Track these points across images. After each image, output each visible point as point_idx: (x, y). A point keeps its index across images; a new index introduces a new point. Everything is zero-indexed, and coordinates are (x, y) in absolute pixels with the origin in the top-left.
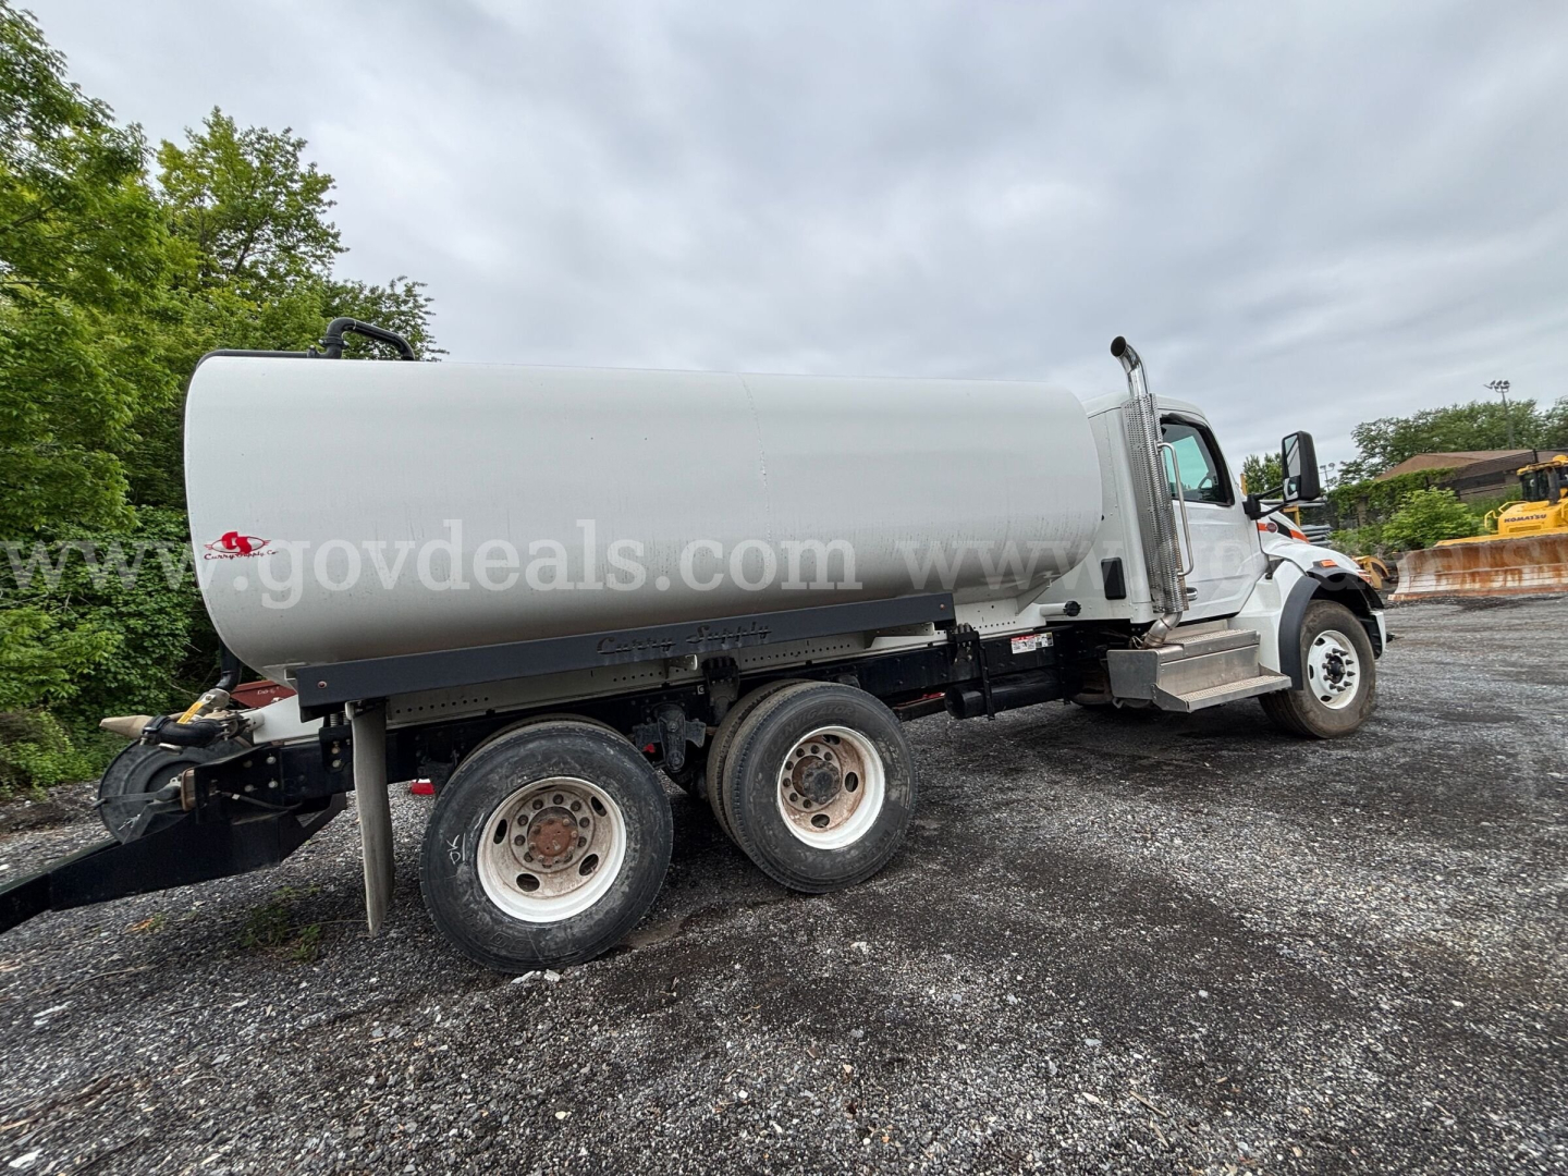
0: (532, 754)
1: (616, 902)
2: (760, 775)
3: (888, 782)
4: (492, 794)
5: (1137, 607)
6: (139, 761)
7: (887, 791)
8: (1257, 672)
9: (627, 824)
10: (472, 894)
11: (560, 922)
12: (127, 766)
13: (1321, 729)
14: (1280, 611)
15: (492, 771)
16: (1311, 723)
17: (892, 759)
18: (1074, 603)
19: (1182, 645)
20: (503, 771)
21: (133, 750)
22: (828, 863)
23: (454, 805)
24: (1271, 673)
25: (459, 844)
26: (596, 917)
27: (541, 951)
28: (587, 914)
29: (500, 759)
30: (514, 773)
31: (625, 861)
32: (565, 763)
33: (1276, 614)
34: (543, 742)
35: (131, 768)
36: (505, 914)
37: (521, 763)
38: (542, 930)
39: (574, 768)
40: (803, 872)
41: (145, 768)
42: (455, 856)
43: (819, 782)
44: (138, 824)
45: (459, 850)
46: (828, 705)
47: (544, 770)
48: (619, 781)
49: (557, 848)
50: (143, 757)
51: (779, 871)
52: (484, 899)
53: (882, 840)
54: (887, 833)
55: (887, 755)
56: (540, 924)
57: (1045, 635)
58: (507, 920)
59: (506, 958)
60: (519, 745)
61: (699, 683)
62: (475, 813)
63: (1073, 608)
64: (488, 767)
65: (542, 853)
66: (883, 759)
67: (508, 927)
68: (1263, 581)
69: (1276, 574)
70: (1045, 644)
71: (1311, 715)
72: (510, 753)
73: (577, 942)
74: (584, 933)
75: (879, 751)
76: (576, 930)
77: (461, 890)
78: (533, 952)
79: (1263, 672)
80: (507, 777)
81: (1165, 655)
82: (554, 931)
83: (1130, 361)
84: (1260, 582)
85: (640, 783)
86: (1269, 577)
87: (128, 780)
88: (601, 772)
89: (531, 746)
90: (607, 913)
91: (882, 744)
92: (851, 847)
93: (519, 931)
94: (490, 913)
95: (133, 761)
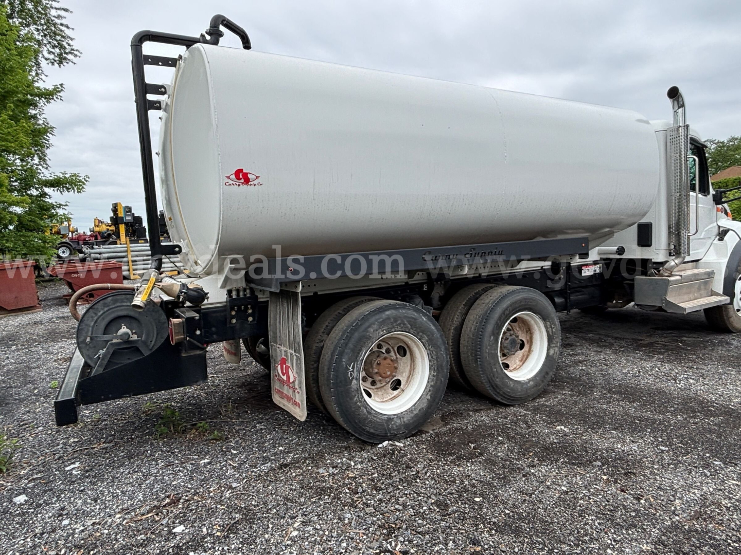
0: (388, 318)
1: (424, 404)
2: (492, 338)
3: (549, 345)
4: (369, 339)
5: (657, 252)
6: (100, 314)
7: (548, 350)
8: (710, 293)
9: (430, 361)
10: (358, 397)
11: (397, 414)
12: (92, 317)
13: (734, 327)
14: (727, 260)
15: (369, 327)
16: (730, 324)
17: (552, 332)
18: (623, 248)
19: (681, 276)
20: (375, 327)
21: (95, 307)
22: (519, 388)
23: (351, 345)
24: (717, 294)
25: (353, 368)
26: (415, 412)
27: (389, 430)
28: (410, 411)
29: (372, 319)
30: (380, 328)
31: (428, 382)
32: (404, 324)
33: (725, 261)
34: (393, 311)
35: (95, 318)
36: (372, 409)
37: (383, 323)
38: (390, 419)
39: (407, 327)
40: (509, 392)
41: (103, 319)
42: (351, 375)
43: (511, 343)
44: (105, 355)
45: (353, 371)
46: (525, 299)
47: (394, 327)
48: (428, 336)
49: (389, 373)
50: (101, 312)
51: (496, 391)
52: (363, 400)
53: (544, 377)
54: (547, 373)
55: (550, 330)
56: (388, 415)
57: (598, 266)
58: (373, 412)
59: (373, 434)
60: (381, 312)
61: (425, 283)
62: (360, 350)
63: (621, 251)
64: (367, 324)
65: (381, 376)
66: (547, 332)
67: (374, 417)
68: (716, 241)
69: (726, 238)
70: (598, 271)
71: (732, 319)
72: (377, 317)
73: (406, 426)
74: (409, 420)
75: (546, 327)
76: (405, 419)
77: (353, 394)
78: (386, 431)
79: (713, 293)
80: (377, 330)
81: (673, 281)
82: (395, 419)
83: (678, 104)
84: (715, 242)
85: (438, 338)
86: (721, 239)
87: (93, 327)
88: (419, 331)
89: (388, 313)
90: (420, 410)
91: (548, 323)
92: (530, 380)
93: (379, 419)
94: (366, 408)
95: (96, 314)
